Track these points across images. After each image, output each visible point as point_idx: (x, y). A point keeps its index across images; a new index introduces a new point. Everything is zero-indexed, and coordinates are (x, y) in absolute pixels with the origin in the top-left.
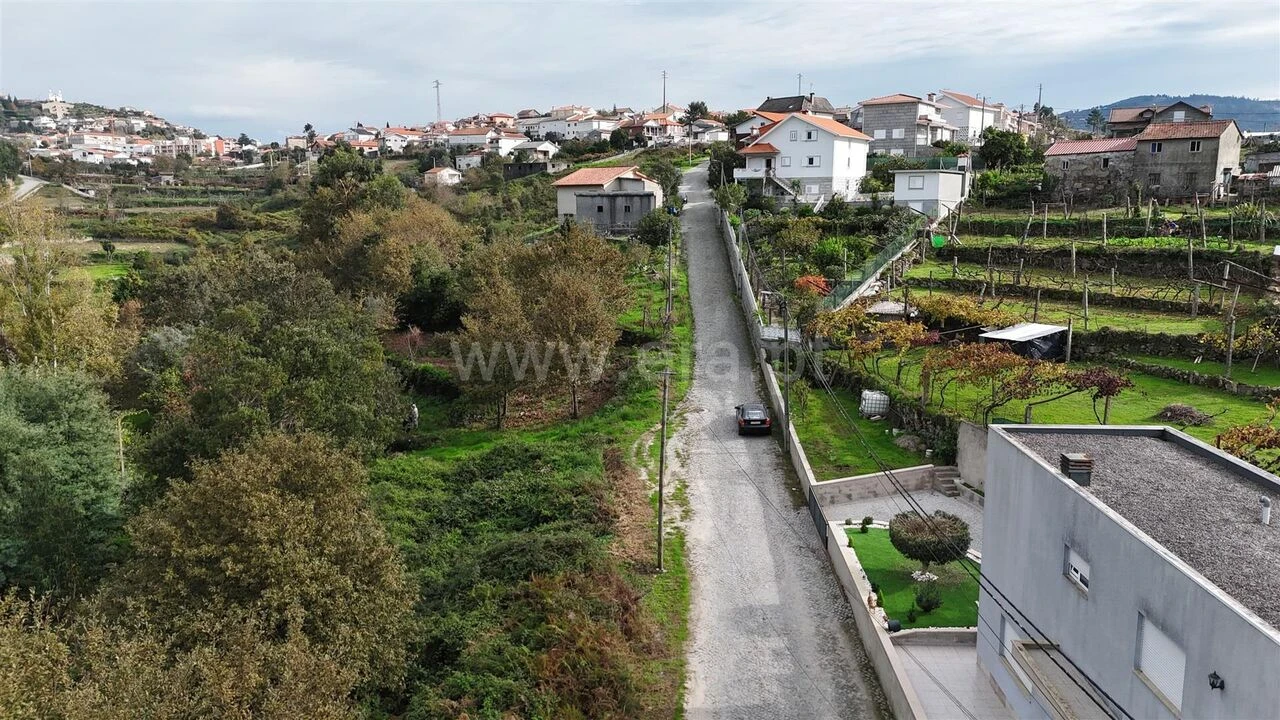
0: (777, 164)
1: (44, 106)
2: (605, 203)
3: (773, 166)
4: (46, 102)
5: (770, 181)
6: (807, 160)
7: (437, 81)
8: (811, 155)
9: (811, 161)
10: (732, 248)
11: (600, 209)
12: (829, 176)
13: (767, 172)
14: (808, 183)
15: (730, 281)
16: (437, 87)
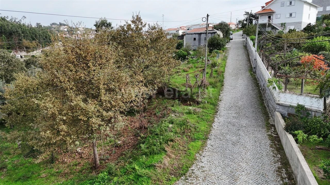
0: (273, 17)
1: (79, 29)
2: (197, 37)
3: (271, 18)
4: (79, 28)
5: (270, 25)
6: (289, 15)
7: (163, 15)
8: (291, 12)
9: (291, 15)
10: (250, 49)
11: (195, 39)
12: (300, 21)
13: (269, 21)
14: (289, 25)
15: (249, 65)
16: (163, 16)
